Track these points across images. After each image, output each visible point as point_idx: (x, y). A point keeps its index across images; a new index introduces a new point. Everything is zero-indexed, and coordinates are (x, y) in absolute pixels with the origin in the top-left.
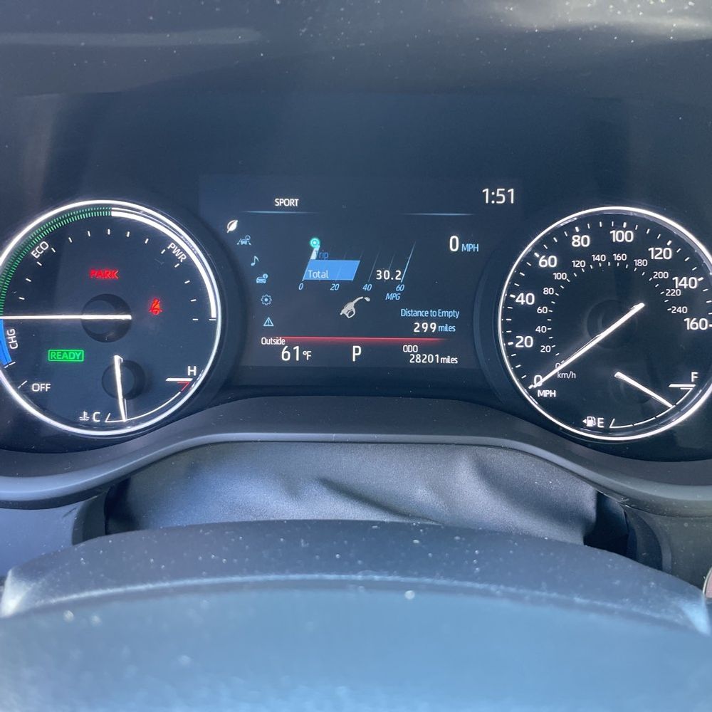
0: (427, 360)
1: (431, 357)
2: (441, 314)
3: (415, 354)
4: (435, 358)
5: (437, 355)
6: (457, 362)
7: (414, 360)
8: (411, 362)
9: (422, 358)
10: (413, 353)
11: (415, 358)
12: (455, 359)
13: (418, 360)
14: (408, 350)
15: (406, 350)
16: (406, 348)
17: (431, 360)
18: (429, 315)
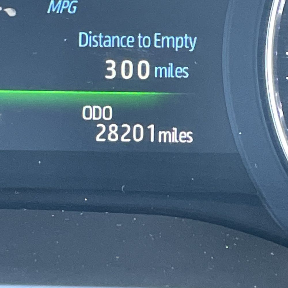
0: (130, 136)
1: (138, 129)
2: (159, 43)
3: (107, 124)
4: (147, 132)
5: (152, 127)
6: (191, 140)
7: (105, 136)
8: (98, 139)
9: (121, 132)
10: (102, 121)
11: (107, 131)
12: (187, 134)
13: (113, 136)
14: (93, 116)
15: (87, 115)
16: (87, 110)
17: (138, 136)
18: (136, 43)
